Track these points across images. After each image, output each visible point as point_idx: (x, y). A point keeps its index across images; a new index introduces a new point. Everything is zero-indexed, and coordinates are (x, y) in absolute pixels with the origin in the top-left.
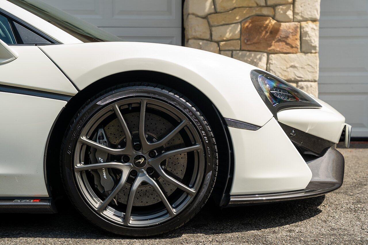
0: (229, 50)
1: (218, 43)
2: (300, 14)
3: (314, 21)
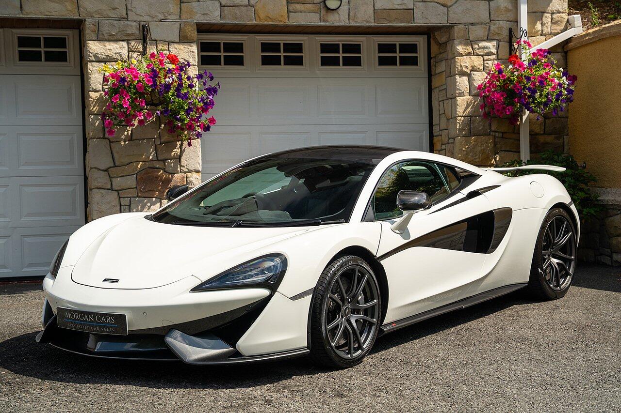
0: (128, 197)
1: (117, 191)
2: (186, 167)
3: (197, 172)
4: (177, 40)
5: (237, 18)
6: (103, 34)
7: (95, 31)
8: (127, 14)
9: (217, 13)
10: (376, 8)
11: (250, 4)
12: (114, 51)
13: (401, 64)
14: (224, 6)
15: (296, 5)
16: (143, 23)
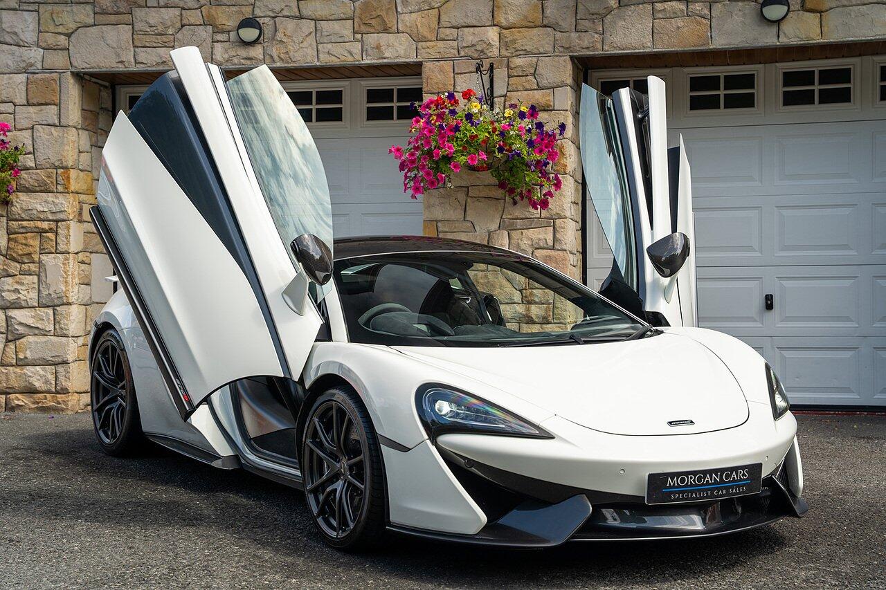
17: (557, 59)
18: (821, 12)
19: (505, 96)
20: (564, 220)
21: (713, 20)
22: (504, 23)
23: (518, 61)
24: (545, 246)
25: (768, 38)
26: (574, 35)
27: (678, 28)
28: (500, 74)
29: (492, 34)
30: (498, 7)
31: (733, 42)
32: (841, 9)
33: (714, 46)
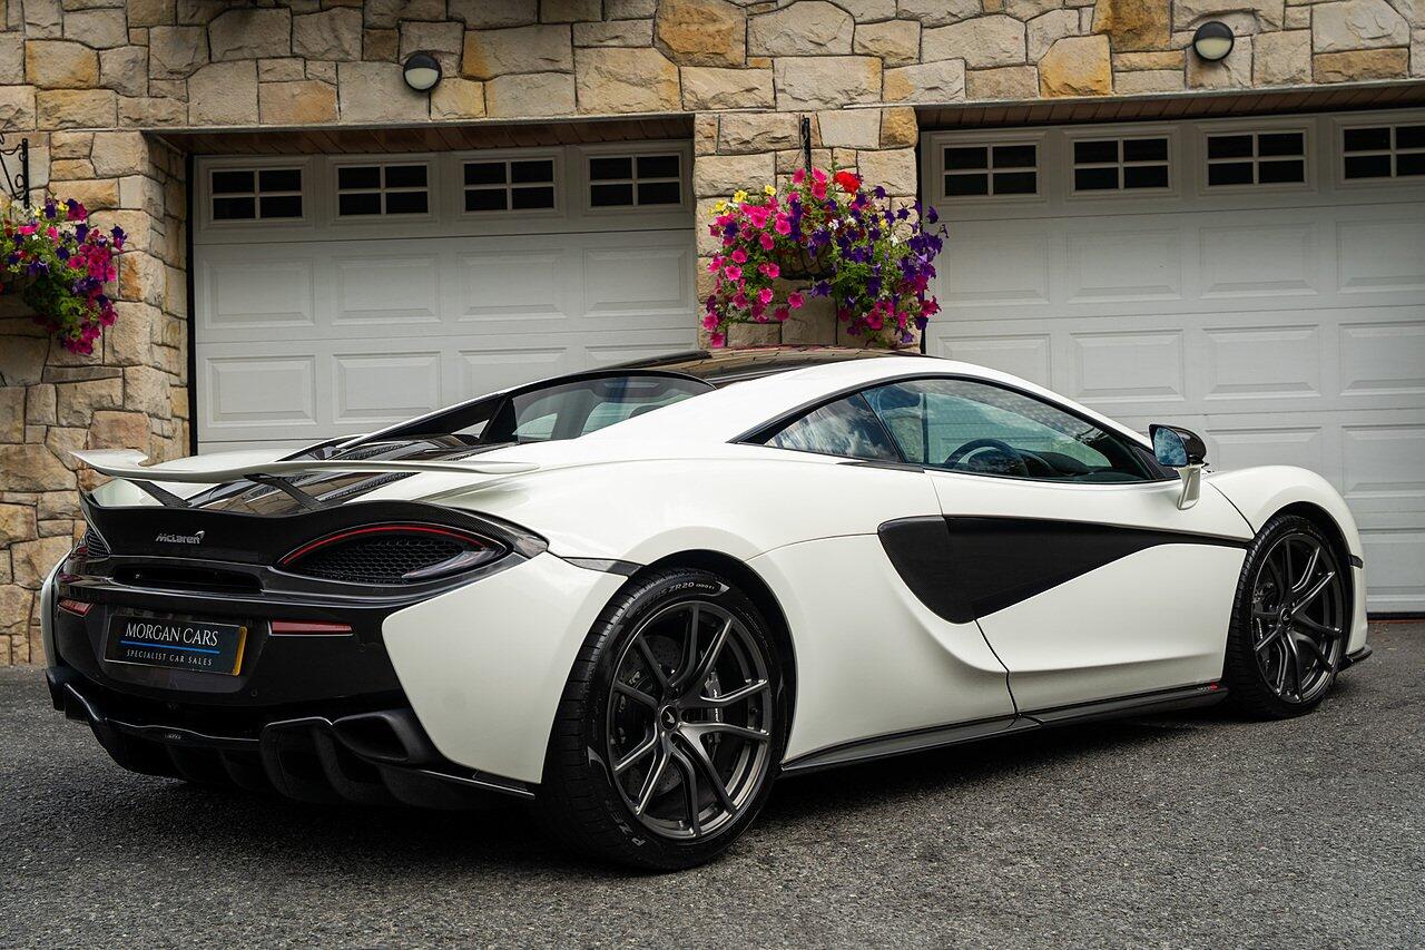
4: (875, 145)
5: (999, 92)
6: (728, 142)
7: (712, 137)
8: (775, 98)
9: (960, 84)
10: (1316, 50)
11: (1030, 61)
12: (746, 173)
13: (1400, 173)
14: (974, 69)
15: (1130, 55)
16: (807, 115)
17: (122, 135)
18: (484, 80)
19: (46, 187)
20: (138, 368)
21: (342, 86)
22: (42, 81)
23: (62, 137)
24: (111, 405)
25: (415, 114)
26: (145, 101)
27: (293, 96)
28: (38, 155)
29: (22, 96)
30: (32, 58)
31: (370, 117)
32: (508, 78)
33: (345, 123)
